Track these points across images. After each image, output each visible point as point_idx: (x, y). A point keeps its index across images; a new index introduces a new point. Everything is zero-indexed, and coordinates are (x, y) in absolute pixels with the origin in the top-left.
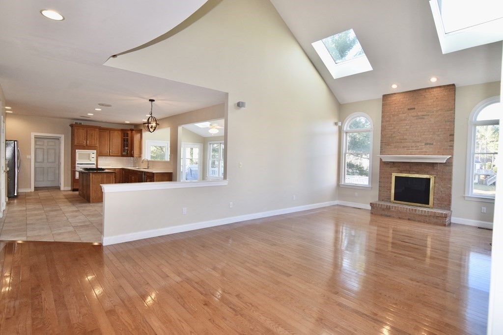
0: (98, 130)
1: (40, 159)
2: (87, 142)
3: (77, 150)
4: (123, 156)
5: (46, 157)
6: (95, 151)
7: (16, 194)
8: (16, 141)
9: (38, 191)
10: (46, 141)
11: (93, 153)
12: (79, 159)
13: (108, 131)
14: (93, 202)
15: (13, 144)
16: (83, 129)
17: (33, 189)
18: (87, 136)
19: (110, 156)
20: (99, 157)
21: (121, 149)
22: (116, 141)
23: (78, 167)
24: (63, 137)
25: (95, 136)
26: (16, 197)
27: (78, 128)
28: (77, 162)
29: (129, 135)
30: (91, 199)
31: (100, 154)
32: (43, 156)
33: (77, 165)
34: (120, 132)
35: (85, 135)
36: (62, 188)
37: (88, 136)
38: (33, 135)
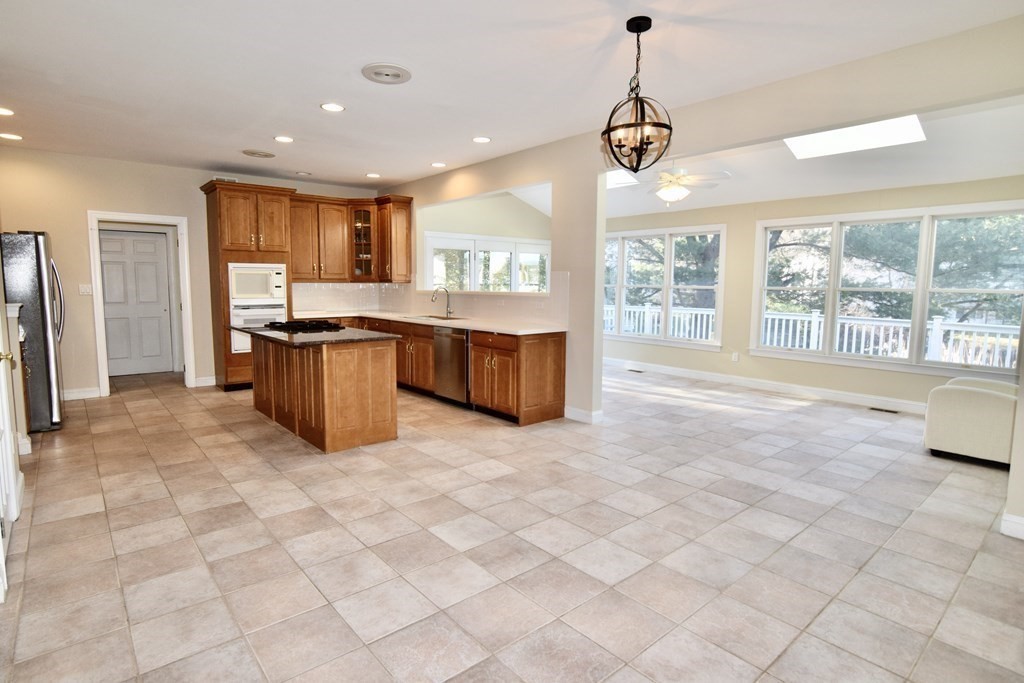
0: (286, 201)
1: (117, 294)
2: (258, 239)
3: (231, 266)
4: (355, 279)
5: (131, 287)
6: (283, 267)
7: (56, 419)
8: (42, 234)
9: (123, 394)
10: (129, 239)
11: (275, 273)
12: (237, 292)
13: (313, 206)
14: (335, 450)
15: (33, 243)
16: (245, 198)
17: (104, 390)
18: (257, 221)
19: (320, 279)
20: (295, 286)
21: (350, 260)
22: (337, 235)
23: (238, 316)
24: (183, 223)
25: (280, 221)
26: (56, 428)
27: (229, 193)
28: (233, 303)
29: (374, 218)
30: (328, 440)
31: (295, 276)
32: (125, 285)
33: (233, 311)
34: (344, 208)
35: (253, 217)
36: (191, 381)
37: (261, 221)
38: (94, 217)
